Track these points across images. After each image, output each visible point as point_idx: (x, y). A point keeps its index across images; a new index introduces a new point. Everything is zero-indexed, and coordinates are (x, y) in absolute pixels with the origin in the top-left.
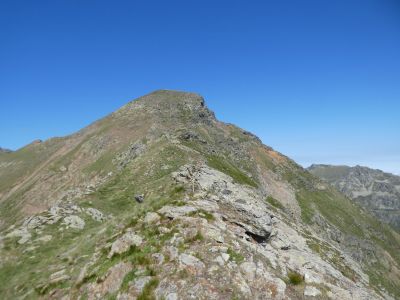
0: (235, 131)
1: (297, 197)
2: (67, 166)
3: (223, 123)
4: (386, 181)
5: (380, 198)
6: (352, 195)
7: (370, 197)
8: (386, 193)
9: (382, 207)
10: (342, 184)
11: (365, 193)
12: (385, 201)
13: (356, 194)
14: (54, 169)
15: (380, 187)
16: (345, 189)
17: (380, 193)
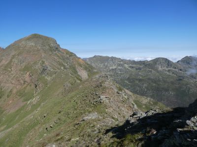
0: (68, 52)
1: (88, 75)
2: (11, 68)
3: (63, 49)
4: (122, 63)
5: (119, 69)
6: (109, 68)
7: (116, 69)
8: (121, 67)
9: (120, 73)
10: (106, 64)
11: (114, 67)
12: (120, 70)
13: (111, 68)
14: (5, 70)
15: (119, 65)
16: (107, 66)
17: (119, 68)
